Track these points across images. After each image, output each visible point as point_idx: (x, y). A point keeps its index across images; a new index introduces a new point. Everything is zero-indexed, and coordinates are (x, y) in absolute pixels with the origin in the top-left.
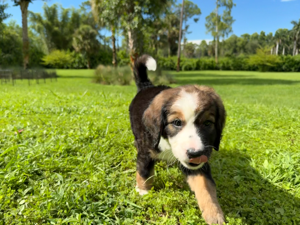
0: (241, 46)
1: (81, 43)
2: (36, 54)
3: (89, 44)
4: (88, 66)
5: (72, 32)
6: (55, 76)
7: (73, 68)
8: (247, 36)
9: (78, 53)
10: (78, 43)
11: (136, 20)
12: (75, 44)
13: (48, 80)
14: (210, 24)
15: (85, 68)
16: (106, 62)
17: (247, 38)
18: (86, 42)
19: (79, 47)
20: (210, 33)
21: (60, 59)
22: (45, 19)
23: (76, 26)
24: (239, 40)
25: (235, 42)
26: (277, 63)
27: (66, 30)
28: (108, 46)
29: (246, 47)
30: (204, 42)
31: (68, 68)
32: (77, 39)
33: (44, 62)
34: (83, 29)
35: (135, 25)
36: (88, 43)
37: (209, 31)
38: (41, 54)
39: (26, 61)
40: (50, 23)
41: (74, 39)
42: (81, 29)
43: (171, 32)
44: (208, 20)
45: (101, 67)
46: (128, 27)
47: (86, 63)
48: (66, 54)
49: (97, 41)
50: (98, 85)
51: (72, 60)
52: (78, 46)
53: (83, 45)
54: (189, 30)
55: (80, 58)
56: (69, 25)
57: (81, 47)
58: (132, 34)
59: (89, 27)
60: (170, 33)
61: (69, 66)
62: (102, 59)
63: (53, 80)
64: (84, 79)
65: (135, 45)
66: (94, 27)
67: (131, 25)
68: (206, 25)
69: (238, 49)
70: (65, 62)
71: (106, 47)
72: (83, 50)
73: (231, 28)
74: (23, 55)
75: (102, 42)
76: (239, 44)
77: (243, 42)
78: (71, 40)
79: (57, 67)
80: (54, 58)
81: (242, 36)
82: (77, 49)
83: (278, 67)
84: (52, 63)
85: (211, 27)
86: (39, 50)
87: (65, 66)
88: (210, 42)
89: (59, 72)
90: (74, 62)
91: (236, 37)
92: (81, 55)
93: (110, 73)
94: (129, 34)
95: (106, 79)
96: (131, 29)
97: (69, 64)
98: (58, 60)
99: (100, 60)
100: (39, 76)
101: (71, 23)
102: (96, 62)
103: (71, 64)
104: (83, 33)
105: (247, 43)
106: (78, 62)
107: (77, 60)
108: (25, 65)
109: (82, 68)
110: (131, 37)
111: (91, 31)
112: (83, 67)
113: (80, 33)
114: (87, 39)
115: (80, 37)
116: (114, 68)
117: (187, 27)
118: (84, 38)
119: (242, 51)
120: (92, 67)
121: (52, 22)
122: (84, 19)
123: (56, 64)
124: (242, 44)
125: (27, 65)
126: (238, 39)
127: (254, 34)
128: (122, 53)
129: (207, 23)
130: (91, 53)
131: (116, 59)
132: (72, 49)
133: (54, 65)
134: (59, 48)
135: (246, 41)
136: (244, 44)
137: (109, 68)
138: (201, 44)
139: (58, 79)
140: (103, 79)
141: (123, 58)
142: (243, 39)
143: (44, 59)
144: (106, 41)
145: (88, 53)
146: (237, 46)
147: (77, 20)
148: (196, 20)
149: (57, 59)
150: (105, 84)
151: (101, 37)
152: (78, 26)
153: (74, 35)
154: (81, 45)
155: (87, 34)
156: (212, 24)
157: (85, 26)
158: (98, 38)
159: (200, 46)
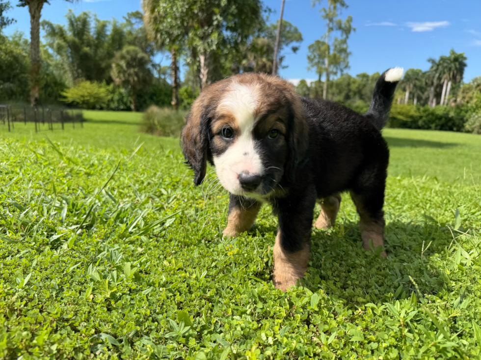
0: (356, 90)
1: (124, 72)
2: (53, 85)
3: (137, 74)
4: (133, 107)
5: (110, 55)
6: (81, 119)
7: (109, 109)
8: (364, 76)
9: (118, 86)
10: (119, 72)
11: (214, 37)
12: (114, 73)
13: (68, 126)
14: (315, 57)
15: (128, 109)
16: (161, 103)
17: (365, 79)
18: (132, 71)
19: (120, 78)
20: (315, 69)
21: (90, 95)
22: (69, 34)
23: (117, 47)
24: (354, 82)
25: (349, 85)
26: (412, 117)
27: (101, 52)
28: (164, 80)
29: (363, 92)
30: (303, 82)
31: (101, 109)
32: (118, 65)
33: (65, 97)
34: (128, 52)
35: (212, 45)
36: (135, 72)
37: (313, 66)
38: (61, 86)
39: (35, 93)
40: (77, 40)
41: (114, 65)
42: (124, 51)
43: (260, 63)
44: (312, 50)
45: (154, 109)
46: (201, 48)
47: (131, 102)
48: (100, 87)
49: (149, 71)
50: (149, 136)
51: (110, 97)
52: (118, 77)
53: (126, 75)
54: (284, 63)
55: (121, 94)
56: (106, 45)
57: (123, 79)
58: (205, 60)
59: (137, 49)
60: (257, 64)
61: (104, 106)
62: (155, 98)
63: (77, 125)
64: (126, 126)
65: (210, 76)
66: (144, 50)
67: (206, 45)
68: (309, 58)
69: (351, 94)
70: (98, 99)
71: (161, 81)
72: (126, 83)
73: (348, 63)
74: (31, 84)
75: (156, 74)
76: (354, 87)
77: (360, 85)
78: (109, 67)
79: (85, 106)
80: (81, 93)
81: (358, 76)
82: (117, 81)
83: (412, 122)
84: (78, 100)
85: (316, 60)
86: (58, 79)
87: (98, 106)
88: (312, 83)
89: (88, 114)
90: (112, 100)
91: (350, 77)
92: (122, 90)
93: (168, 118)
94: (202, 59)
95: (163, 127)
96: (205, 51)
97: (104, 103)
98: (87, 96)
99: (151, 98)
100: (54, 119)
101: (110, 42)
102: (145, 102)
103: (107, 102)
104: (128, 57)
105: (365, 86)
106: (118, 101)
107: (116, 97)
108: (32, 100)
109: (123, 110)
110: (205, 65)
111: (141, 55)
112: (125, 107)
113: (123, 57)
114: (134, 67)
115: (123, 63)
116: (174, 112)
117: (281, 59)
118: (129, 65)
119: (357, 97)
120: (138, 109)
121: (81, 39)
122: (130, 38)
123: (84, 102)
124: (358, 88)
125: (36, 100)
126: (352, 80)
127: (375, 74)
128: (186, 91)
129: (309, 54)
130: (138, 87)
131: (177, 98)
132: (110, 81)
133: (81, 103)
134: (89, 78)
135: (364, 83)
136: (361, 88)
137: (166, 111)
138: (299, 85)
139: (85, 124)
140: (158, 127)
141: (187, 99)
142: (359, 80)
143: (64, 94)
144: (162, 72)
145: (133, 87)
146: (350, 90)
147: (119, 39)
148: (295, 49)
149: (86, 94)
150: (160, 135)
151: (154, 66)
152: (120, 47)
153: (114, 60)
154: (124, 76)
155: (134, 59)
156: (317, 57)
157: (131, 48)
158: (149, 66)
159: (297, 88)
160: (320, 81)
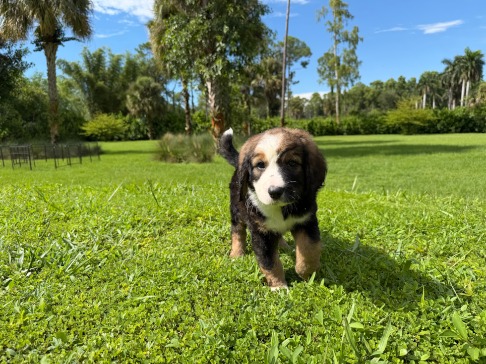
0: (371, 99)
1: (139, 102)
2: (72, 120)
3: (151, 104)
4: (149, 135)
5: (125, 87)
6: (99, 152)
7: (127, 139)
8: (378, 84)
9: (134, 116)
10: (134, 103)
11: (219, 64)
12: (129, 104)
13: (86, 159)
14: (325, 69)
15: (146, 138)
16: (175, 130)
17: (379, 87)
18: (146, 100)
19: (136, 109)
20: (326, 81)
21: (108, 127)
22: (85, 70)
23: (132, 79)
24: (368, 91)
25: (363, 94)
26: (429, 121)
27: (116, 85)
28: (179, 106)
29: (379, 100)
30: (316, 95)
31: (120, 140)
32: (132, 96)
33: (84, 131)
34: (141, 83)
35: (217, 71)
36: (149, 101)
37: (324, 79)
38: (81, 121)
39: (55, 131)
40: (92, 75)
41: (128, 97)
42: (137, 82)
43: (270, 81)
44: (321, 63)
45: (169, 136)
46: (207, 75)
47: (147, 131)
48: (117, 119)
49: (163, 99)
50: (163, 163)
51: (126, 128)
52: (134, 107)
53: (141, 105)
54: (294, 79)
55: (137, 123)
56: (121, 77)
57: (138, 109)
58: (212, 86)
59: (150, 79)
60: (267, 83)
61: (122, 136)
62: (169, 124)
63: (95, 158)
64: (142, 155)
65: (217, 101)
66: (157, 79)
67: (211, 71)
68: (319, 71)
69: (366, 103)
70: (116, 130)
71: (176, 107)
72: (141, 112)
73: (358, 73)
74: (50, 121)
75: (170, 100)
76: (368, 96)
77: (374, 93)
78: (124, 98)
79: (103, 138)
80: (99, 126)
81: (371, 84)
82: (133, 111)
84: (96, 133)
85: (327, 73)
86: (77, 115)
87: (116, 137)
88: (325, 95)
89: (105, 146)
90: (129, 130)
91: (363, 86)
92: (138, 120)
93: (182, 144)
94: (209, 85)
95: (176, 153)
96: (211, 77)
97: (122, 134)
98: (105, 129)
99: (167, 126)
100: (73, 153)
101: (125, 74)
102: (161, 129)
103: (124, 133)
104: (142, 87)
105: (379, 93)
106: (135, 131)
107: (133, 127)
108: (53, 137)
109: (140, 139)
110: (212, 90)
111: (153, 84)
112: (142, 136)
113: (136, 88)
114: (148, 97)
115: (137, 94)
116: (187, 137)
117: (291, 75)
118: (143, 95)
119: (373, 105)
120: (155, 137)
121: (96, 74)
122: (143, 68)
123: (102, 134)
124: (373, 96)
125: (56, 137)
126: (365, 89)
127: (389, 81)
128: (199, 116)
129: (319, 67)
130: (153, 116)
131: (190, 124)
132: (126, 112)
133: (99, 135)
134: (106, 111)
135: (378, 90)
136: (376, 95)
137: (180, 137)
138: (313, 98)
139: (102, 157)
140: (171, 154)
141: (200, 123)
142: (373, 88)
143: (84, 128)
144: (176, 98)
145: (149, 116)
146: (364, 99)
147: (133, 70)
148: (304, 64)
149: (104, 126)
150: (173, 162)
151: (168, 93)
152: (134, 79)
153: (128, 91)
154: (139, 106)
155: (147, 89)
156: (328, 69)
157: (144, 78)
158: (163, 94)
159: (311, 101)
160: (332, 93)
